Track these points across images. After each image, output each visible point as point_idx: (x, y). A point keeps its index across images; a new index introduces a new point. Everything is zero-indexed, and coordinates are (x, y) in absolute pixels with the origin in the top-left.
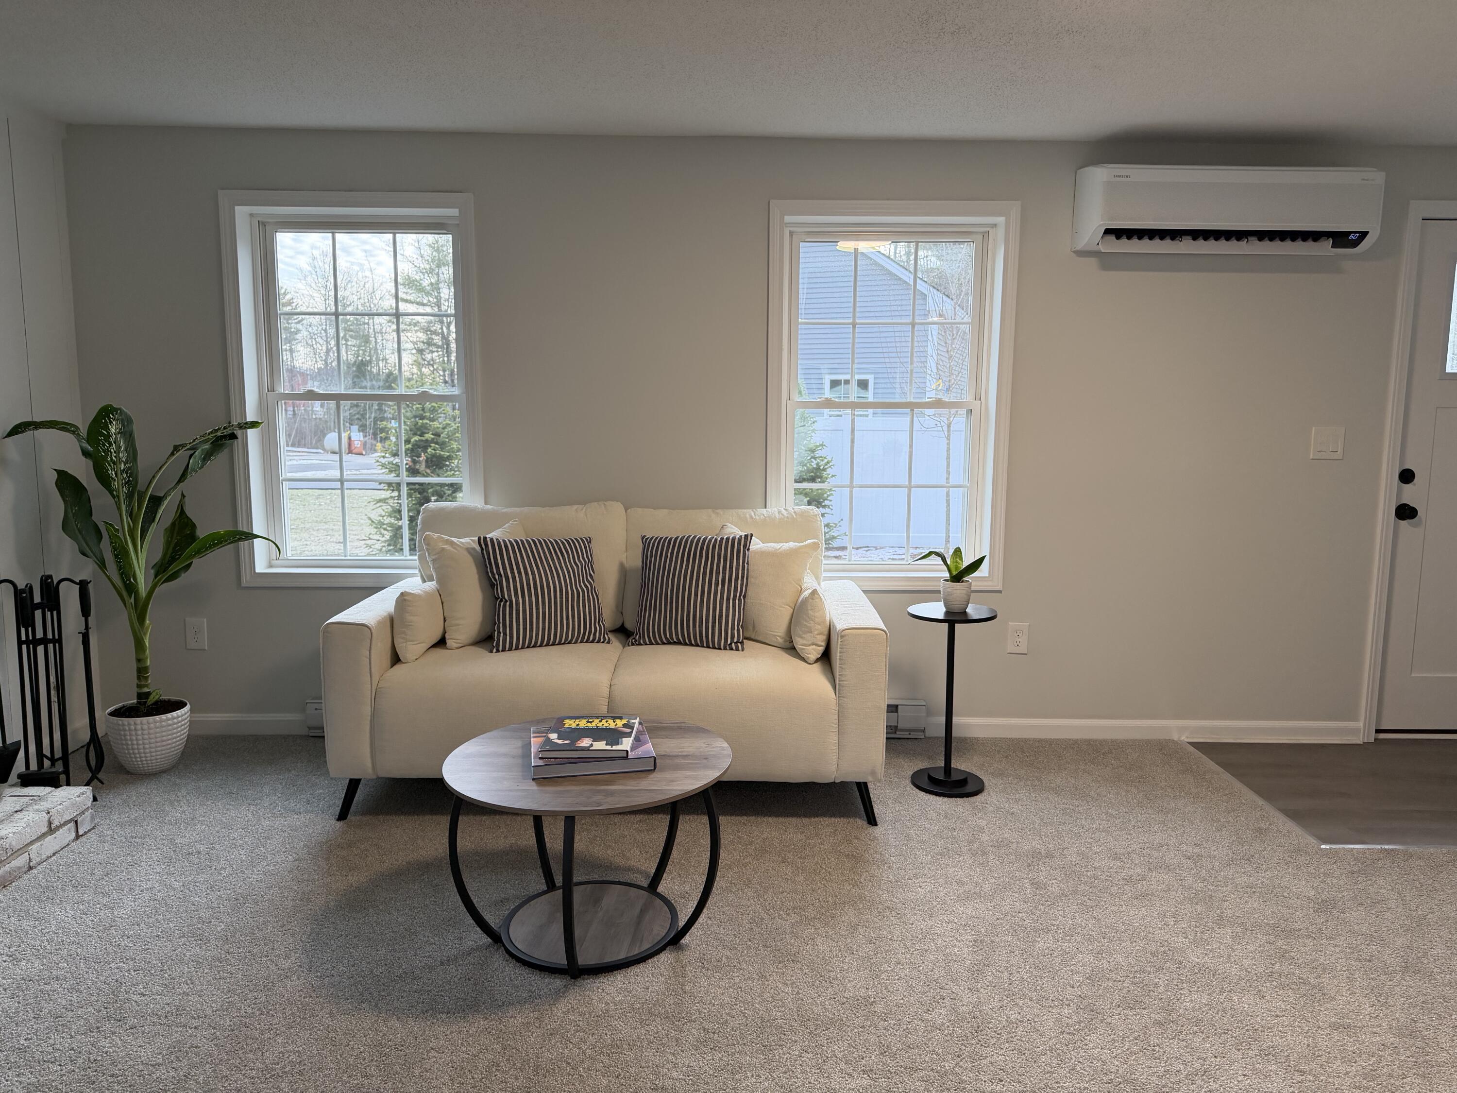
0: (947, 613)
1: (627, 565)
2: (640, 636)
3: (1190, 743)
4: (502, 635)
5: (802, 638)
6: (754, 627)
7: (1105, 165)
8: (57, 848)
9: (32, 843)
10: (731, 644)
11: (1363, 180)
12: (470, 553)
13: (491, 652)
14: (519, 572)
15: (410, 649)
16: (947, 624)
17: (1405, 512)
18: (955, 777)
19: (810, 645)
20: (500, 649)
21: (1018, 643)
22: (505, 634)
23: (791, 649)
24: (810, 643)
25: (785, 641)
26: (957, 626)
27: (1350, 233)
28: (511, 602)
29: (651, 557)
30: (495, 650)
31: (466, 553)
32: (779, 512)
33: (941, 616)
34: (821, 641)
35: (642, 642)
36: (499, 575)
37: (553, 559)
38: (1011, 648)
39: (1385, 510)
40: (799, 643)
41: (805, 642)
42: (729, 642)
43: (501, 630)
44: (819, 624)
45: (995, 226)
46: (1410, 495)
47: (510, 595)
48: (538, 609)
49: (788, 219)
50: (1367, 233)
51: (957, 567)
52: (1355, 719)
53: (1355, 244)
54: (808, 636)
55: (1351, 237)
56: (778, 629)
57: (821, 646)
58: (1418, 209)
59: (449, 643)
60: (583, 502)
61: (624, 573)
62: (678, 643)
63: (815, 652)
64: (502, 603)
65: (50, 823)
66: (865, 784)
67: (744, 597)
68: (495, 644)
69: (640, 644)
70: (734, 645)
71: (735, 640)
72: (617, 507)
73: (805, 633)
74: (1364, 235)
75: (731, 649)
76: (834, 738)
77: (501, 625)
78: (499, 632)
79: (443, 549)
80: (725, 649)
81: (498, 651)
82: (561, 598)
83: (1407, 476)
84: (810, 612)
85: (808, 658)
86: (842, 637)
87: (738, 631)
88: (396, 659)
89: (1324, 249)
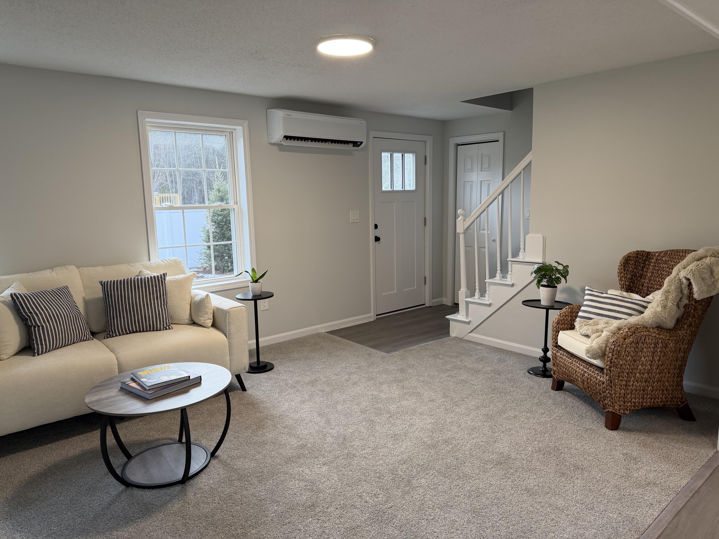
0: (253, 297)
1: (86, 298)
2: (112, 332)
3: (326, 332)
4: (40, 345)
5: (203, 317)
7: (282, 109)
10: (166, 327)
11: (361, 123)
12: (4, 304)
13: (34, 356)
14: (42, 310)
17: (377, 239)
18: (261, 365)
19: (207, 320)
20: (40, 353)
21: (265, 306)
22: (42, 344)
23: (194, 323)
24: (207, 319)
25: (189, 321)
26: (258, 301)
27: (358, 142)
28: (43, 327)
29: (111, 291)
30: (36, 355)
31: (2, 304)
32: (163, 261)
33: (251, 298)
34: (211, 316)
35: (114, 335)
36: (31, 313)
37: (56, 300)
38: (262, 308)
39: (372, 239)
40: (201, 320)
41: (205, 319)
43: (39, 343)
44: (210, 310)
45: (235, 129)
46: (378, 233)
47: (41, 323)
48: (58, 328)
49: (147, 120)
50: (363, 142)
51: (255, 277)
52: (371, 313)
53: (359, 146)
54: (206, 316)
55: (358, 143)
56: (185, 315)
57: (212, 319)
58: (373, 134)
59: (2, 356)
60: (52, 267)
61: (86, 303)
62: (136, 332)
63: (209, 323)
64: (36, 328)
66: (239, 375)
67: (167, 303)
68: (36, 351)
69: (113, 337)
70: (167, 328)
71: (168, 325)
72: (73, 268)
73: (204, 315)
74: (362, 143)
75: (166, 329)
76: (228, 358)
77: (39, 340)
78: (37, 344)
80: (163, 330)
81: (38, 355)
82: (68, 320)
83: (376, 227)
84: (206, 305)
85: (208, 325)
86: (228, 312)
87: (168, 320)
89: (350, 147)
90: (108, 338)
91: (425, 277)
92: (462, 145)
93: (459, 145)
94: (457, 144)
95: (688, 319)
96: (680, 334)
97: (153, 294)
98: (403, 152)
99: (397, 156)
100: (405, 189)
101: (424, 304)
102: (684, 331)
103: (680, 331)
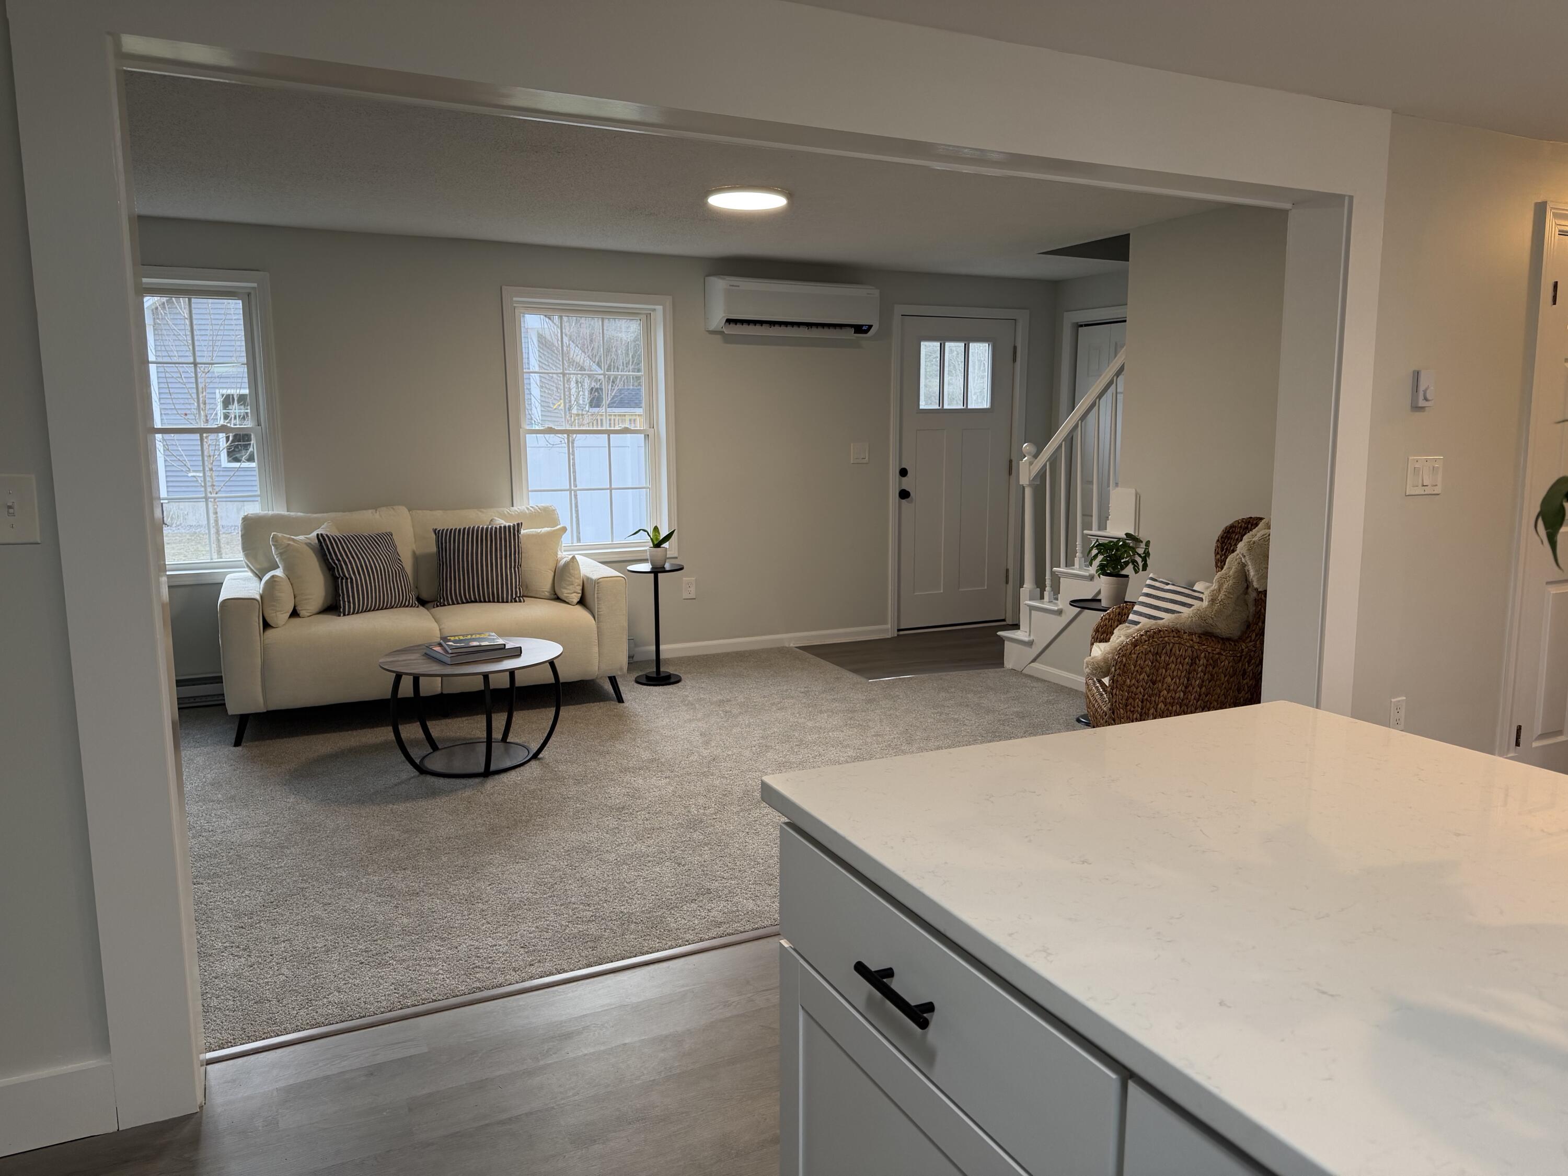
0: (652, 568)
1: (417, 553)
2: (444, 600)
3: (796, 647)
4: (347, 603)
5: (566, 589)
6: (527, 587)
7: (725, 277)
10: (515, 598)
11: (868, 294)
12: (308, 546)
13: (340, 616)
14: (353, 558)
15: (280, 616)
16: (654, 576)
17: (904, 494)
18: (662, 674)
19: (572, 593)
20: (347, 613)
21: (689, 592)
22: (349, 602)
23: (557, 598)
25: (551, 594)
26: (660, 575)
27: (863, 326)
28: (351, 579)
29: (446, 543)
30: (342, 615)
31: (305, 546)
32: (528, 509)
33: (649, 570)
34: (579, 589)
35: (446, 603)
36: (339, 560)
37: (373, 548)
38: (685, 595)
39: (893, 494)
40: (564, 593)
41: (568, 592)
42: (514, 597)
43: (346, 600)
44: (578, 579)
45: (652, 310)
46: (907, 484)
47: (349, 574)
48: (370, 583)
49: (517, 298)
50: (872, 326)
51: (657, 539)
52: (885, 623)
53: (866, 332)
54: (571, 587)
55: (864, 328)
56: (546, 586)
57: (579, 593)
58: (899, 309)
59: (302, 613)
60: (375, 507)
61: (417, 559)
62: (476, 601)
63: (576, 598)
64: (344, 581)
66: (616, 677)
67: (520, 566)
68: (342, 610)
69: (444, 605)
70: (517, 598)
71: (518, 595)
72: (403, 510)
73: (568, 585)
74: (870, 327)
75: (516, 601)
76: (596, 649)
77: (346, 596)
78: (344, 602)
79: (289, 544)
80: (511, 602)
81: (344, 615)
83: (903, 472)
84: (571, 571)
85: (572, 602)
86: (598, 583)
87: (519, 589)
88: (266, 625)
89: (850, 334)
90: (437, 606)
91: (1007, 570)
92: (1086, 325)
93: (1081, 326)
94: (1077, 323)
95: (1257, 624)
96: (1244, 647)
97: (501, 550)
98: (967, 339)
99: (954, 349)
100: (969, 407)
101: (1004, 620)
102: (1251, 644)
103: (1244, 642)
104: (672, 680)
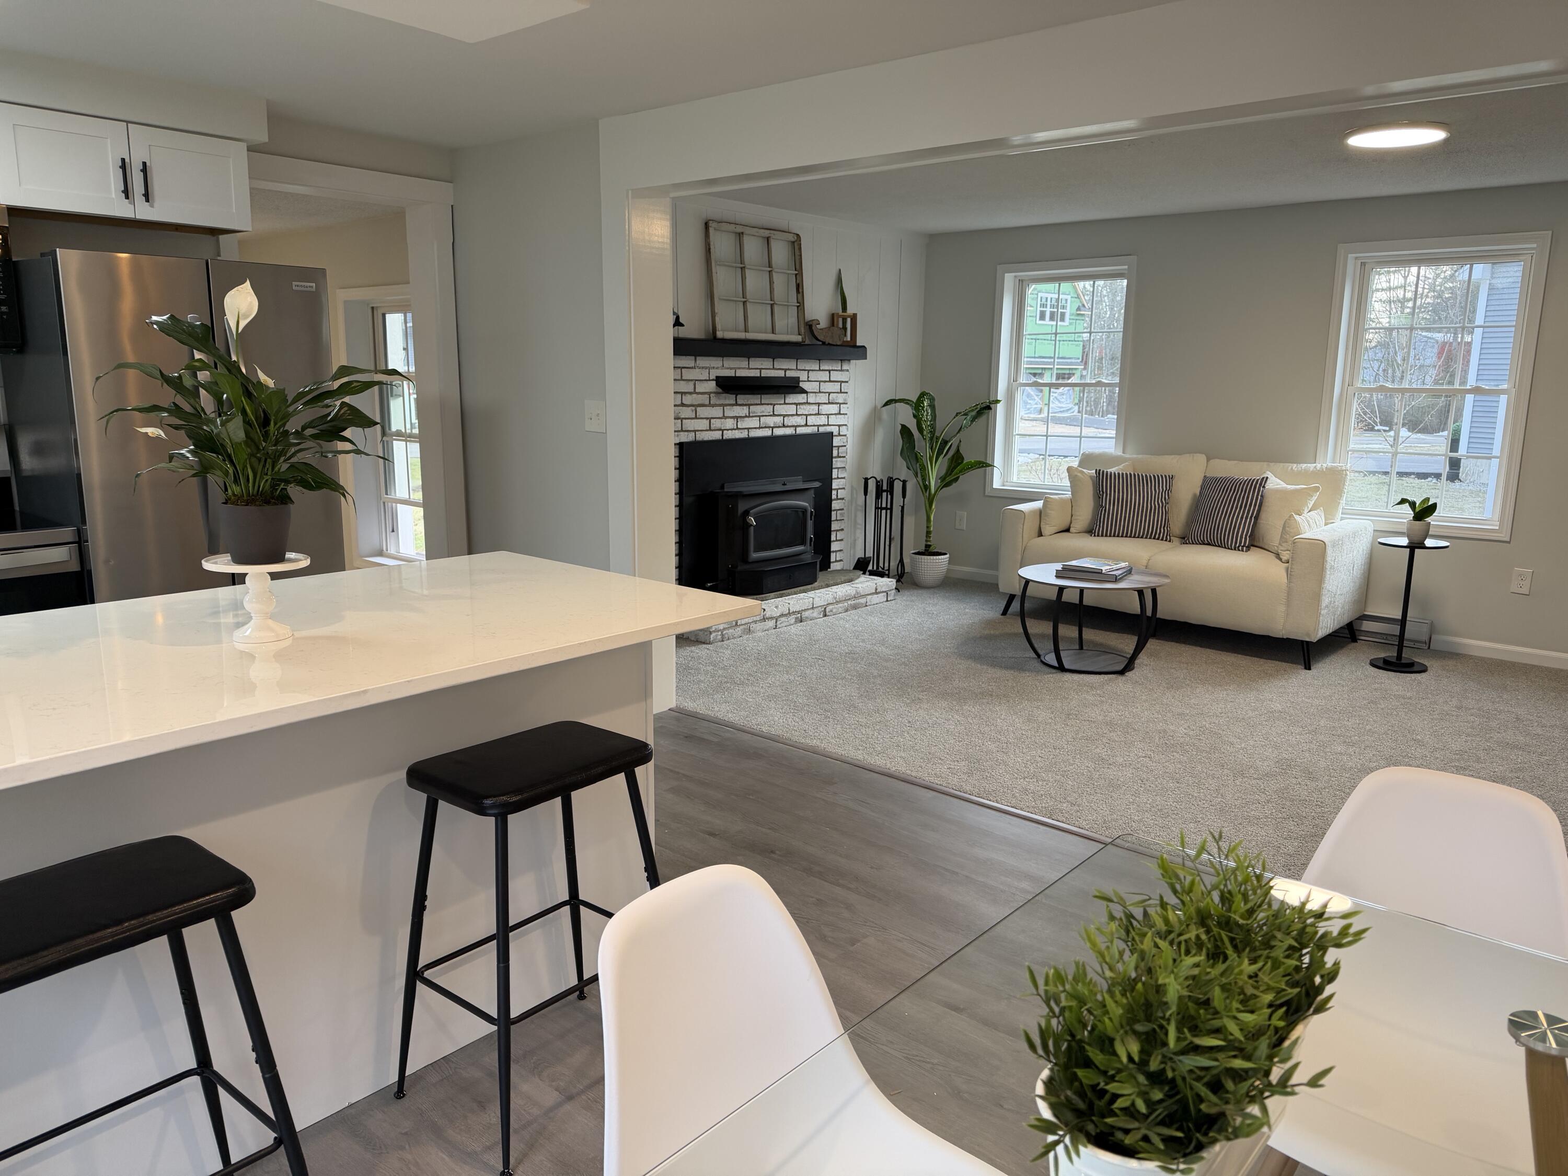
0: (1409, 543)
8: (878, 602)
9: (868, 595)
10: (1239, 547)
12: (1092, 479)
13: (1091, 536)
14: (1115, 491)
15: (1047, 530)
16: (1409, 549)
19: (1285, 551)
21: (1521, 585)
23: (1279, 556)
24: (1285, 549)
26: (1417, 551)
30: (1093, 535)
31: (1089, 479)
33: (1405, 544)
36: (1103, 491)
37: (1139, 486)
38: (1514, 588)
42: (1237, 545)
43: (1098, 524)
49: (1348, 256)
54: (1285, 544)
56: (1273, 542)
59: (1071, 530)
60: (1179, 453)
64: (1101, 508)
65: (876, 589)
67: (1256, 518)
68: (1094, 532)
69: (1187, 544)
70: (1243, 548)
71: (1243, 545)
73: (1283, 542)
75: (1239, 550)
77: (1098, 521)
78: (1096, 525)
79: (1076, 475)
80: (1235, 549)
81: (1095, 536)
82: (1139, 509)
84: (1288, 528)
85: (1284, 559)
88: (1040, 534)
104: (1415, 668)
